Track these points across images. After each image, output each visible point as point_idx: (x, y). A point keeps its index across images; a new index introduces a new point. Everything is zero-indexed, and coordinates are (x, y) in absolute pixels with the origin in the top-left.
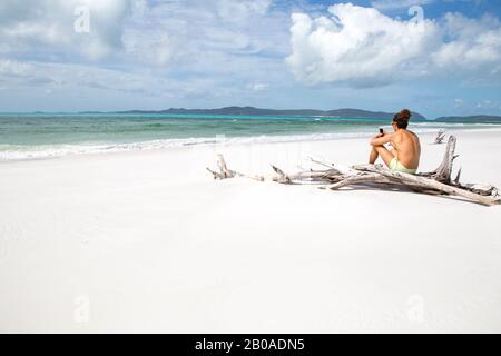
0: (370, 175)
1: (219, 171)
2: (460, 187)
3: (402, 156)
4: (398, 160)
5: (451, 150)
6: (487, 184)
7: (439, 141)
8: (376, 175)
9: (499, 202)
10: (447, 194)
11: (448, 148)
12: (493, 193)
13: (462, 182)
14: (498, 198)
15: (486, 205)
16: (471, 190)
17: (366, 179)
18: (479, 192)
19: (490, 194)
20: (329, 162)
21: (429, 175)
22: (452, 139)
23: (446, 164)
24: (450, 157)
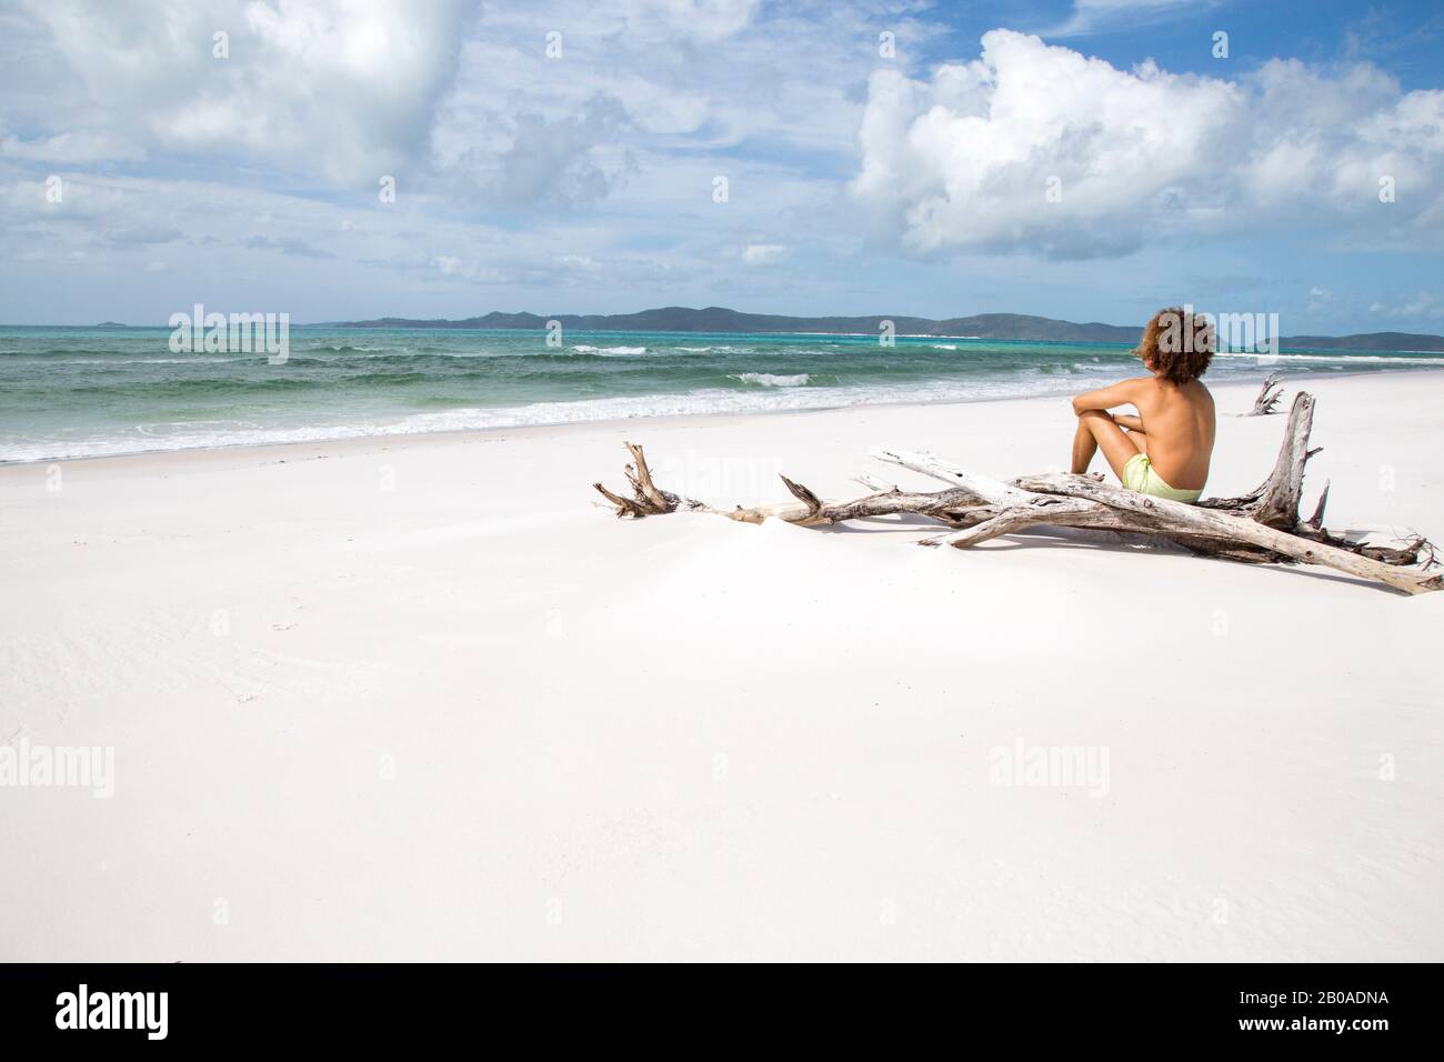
0: (1067, 506)
1: (631, 495)
2: (1327, 540)
3: (1158, 450)
4: (1150, 462)
5: (1300, 433)
6: (1404, 532)
7: (1266, 407)
8: (1085, 505)
9: (1437, 583)
10: (1289, 559)
11: (1291, 428)
12: (1422, 556)
13: (1334, 524)
14: (1434, 572)
15: (1401, 592)
16: (1359, 550)
17: (1053, 517)
18: (1381, 555)
19: (1412, 560)
20: (947, 468)
21: (1235, 506)
22: (1303, 402)
23: (1286, 472)
24: (1297, 453)
